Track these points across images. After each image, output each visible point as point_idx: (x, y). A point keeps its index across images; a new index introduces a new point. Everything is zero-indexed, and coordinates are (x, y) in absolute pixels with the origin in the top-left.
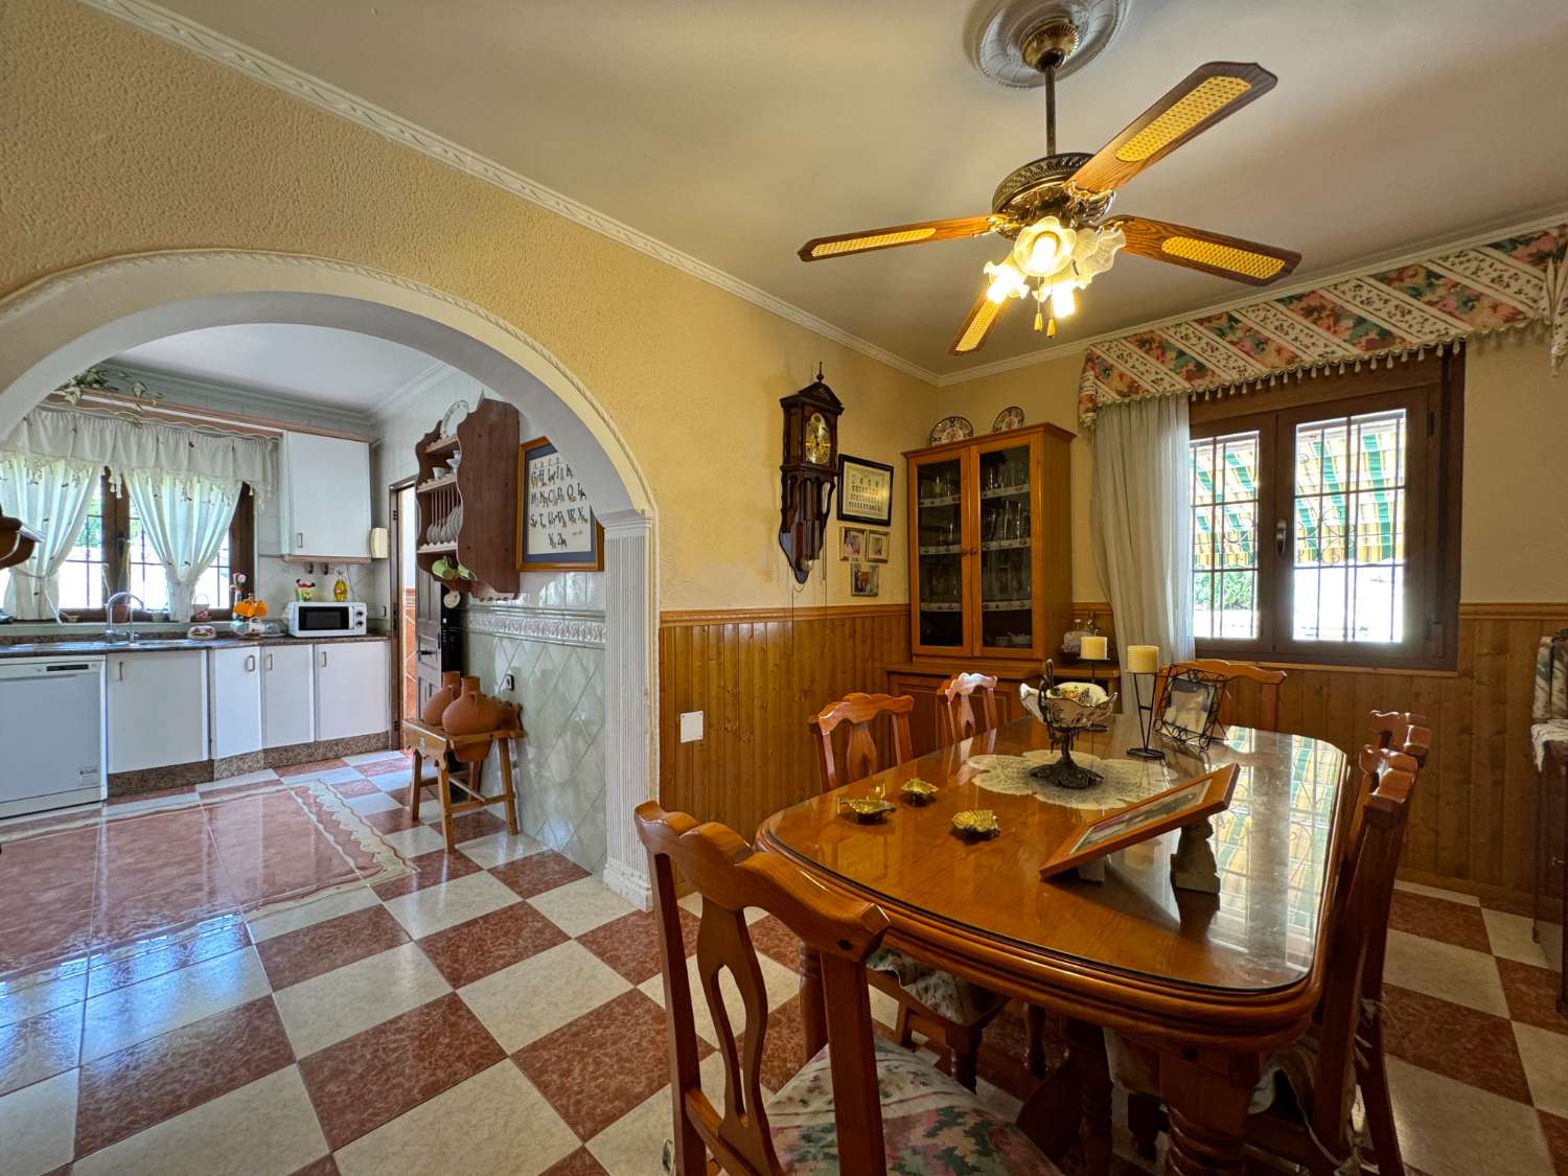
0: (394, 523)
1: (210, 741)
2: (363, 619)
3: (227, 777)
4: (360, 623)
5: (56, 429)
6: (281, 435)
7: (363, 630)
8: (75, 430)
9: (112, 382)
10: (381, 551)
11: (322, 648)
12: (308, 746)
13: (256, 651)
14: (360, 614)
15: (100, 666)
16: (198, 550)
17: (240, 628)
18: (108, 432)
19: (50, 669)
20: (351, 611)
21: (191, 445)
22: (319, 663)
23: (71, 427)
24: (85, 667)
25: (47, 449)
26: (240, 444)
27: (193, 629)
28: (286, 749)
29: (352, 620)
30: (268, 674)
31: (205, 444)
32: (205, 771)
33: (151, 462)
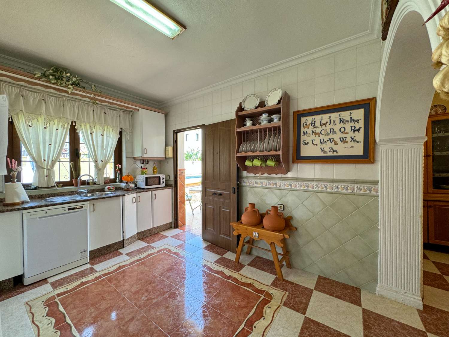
0: (175, 144)
1: (123, 232)
2: (164, 180)
3: (128, 245)
4: (164, 182)
5: (56, 105)
6: (138, 110)
7: (163, 185)
8: (63, 105)
9: (82, 84)
10: (171, 155)
11: (154, 192)
12: (149, 230)
13: (134, 195)
14: (164, 179)
15: (87, 206)
16: (106, 154)
17: (125, 186)
18: (76, 107)
19: (69, 209)
20: (161, 178)
21: (105, 113)
22: (154, 198)
23: (62, 105)
24: (82, 207)
25: (53, 114)
26: (121, 113)
27: (107, 187)
28: (143, 232)
29: (161, 181)
30: (139, 203)
31: (110, 113)
32: (122, 244)
33: (92, 120)
